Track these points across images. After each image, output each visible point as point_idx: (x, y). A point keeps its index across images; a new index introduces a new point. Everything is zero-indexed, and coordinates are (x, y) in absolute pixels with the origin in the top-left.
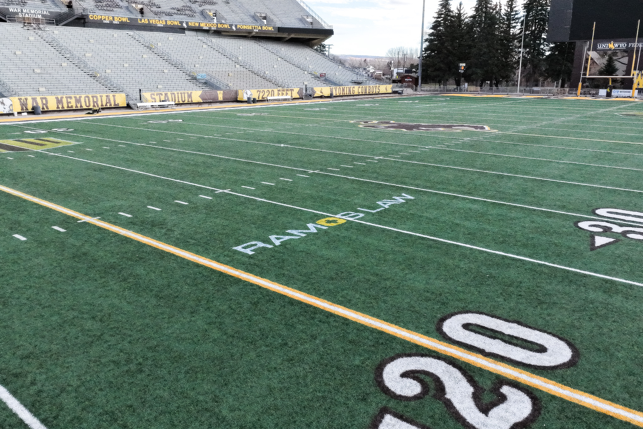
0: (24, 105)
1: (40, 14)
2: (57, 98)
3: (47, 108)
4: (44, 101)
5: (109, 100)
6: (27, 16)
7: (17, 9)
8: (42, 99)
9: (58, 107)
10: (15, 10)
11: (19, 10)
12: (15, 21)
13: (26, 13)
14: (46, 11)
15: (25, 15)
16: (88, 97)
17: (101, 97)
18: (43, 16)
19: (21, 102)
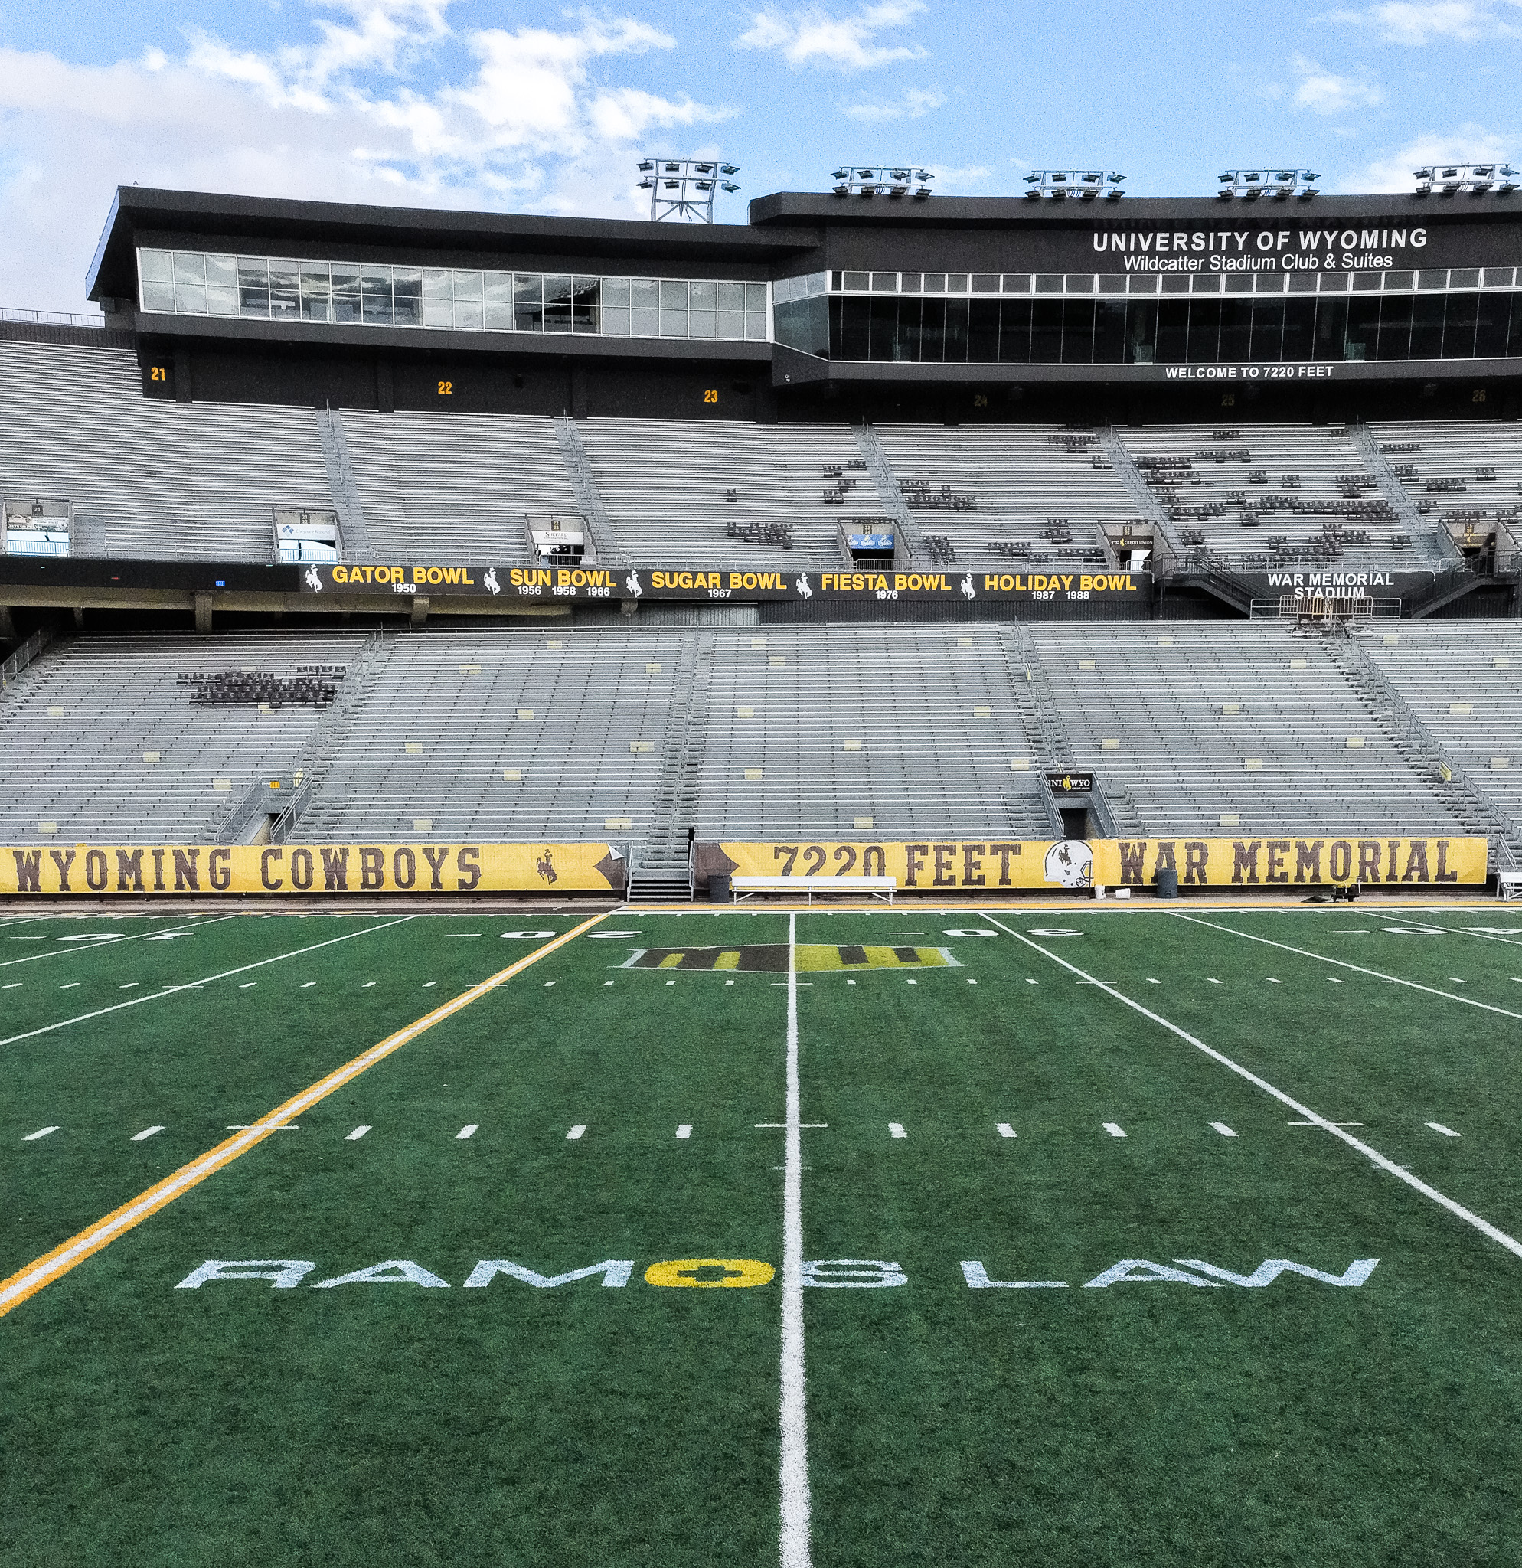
0: (1131, 865)
1: (1362, 584)
2: (1239, 847)
3: (1202, 878)
4: (1196, 857)
5: (1423, 859)
6: (1319, 594)
7: (1292, 576)
8: (1190, 848)
9: (1237, 877)
10: (1287, 580)
11: (1299, 579)
12: (1275, 612)
13: (1316, 587)
14: (1384, 576)
15: (1313, 593)
16: (1346, 847)
17: (1393, 846)
18: (1371, 590)
19: (1124, 856)
